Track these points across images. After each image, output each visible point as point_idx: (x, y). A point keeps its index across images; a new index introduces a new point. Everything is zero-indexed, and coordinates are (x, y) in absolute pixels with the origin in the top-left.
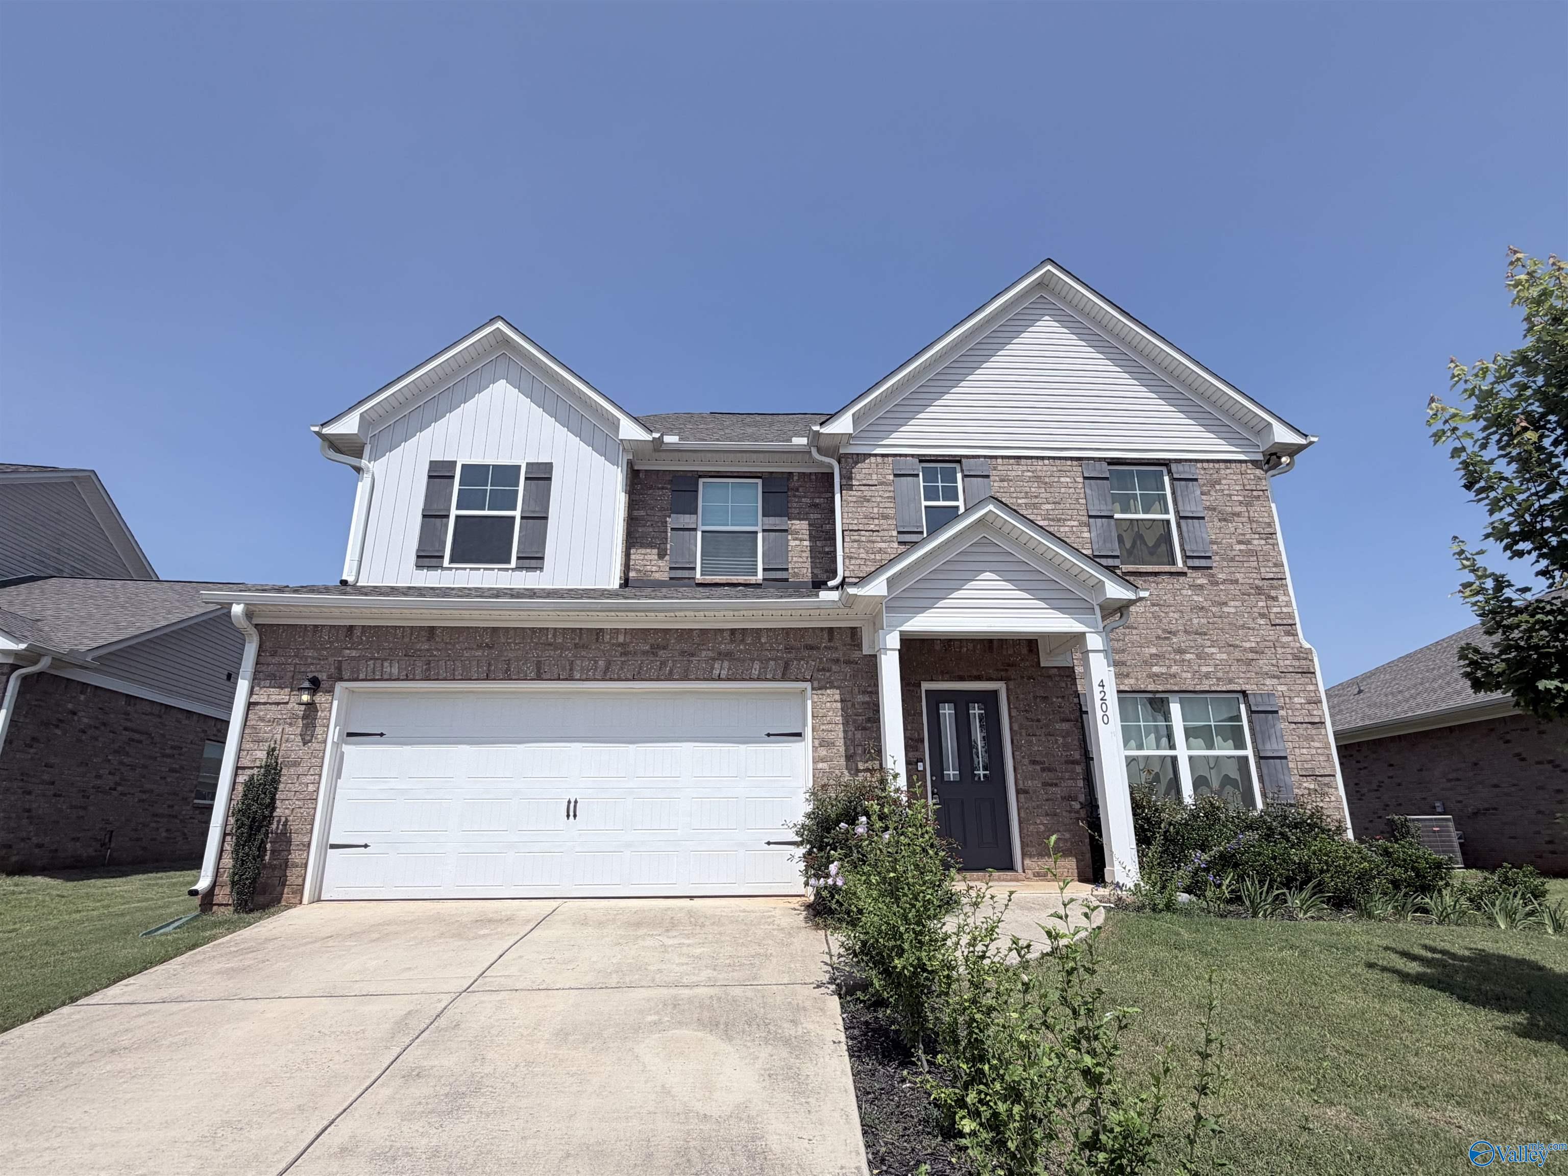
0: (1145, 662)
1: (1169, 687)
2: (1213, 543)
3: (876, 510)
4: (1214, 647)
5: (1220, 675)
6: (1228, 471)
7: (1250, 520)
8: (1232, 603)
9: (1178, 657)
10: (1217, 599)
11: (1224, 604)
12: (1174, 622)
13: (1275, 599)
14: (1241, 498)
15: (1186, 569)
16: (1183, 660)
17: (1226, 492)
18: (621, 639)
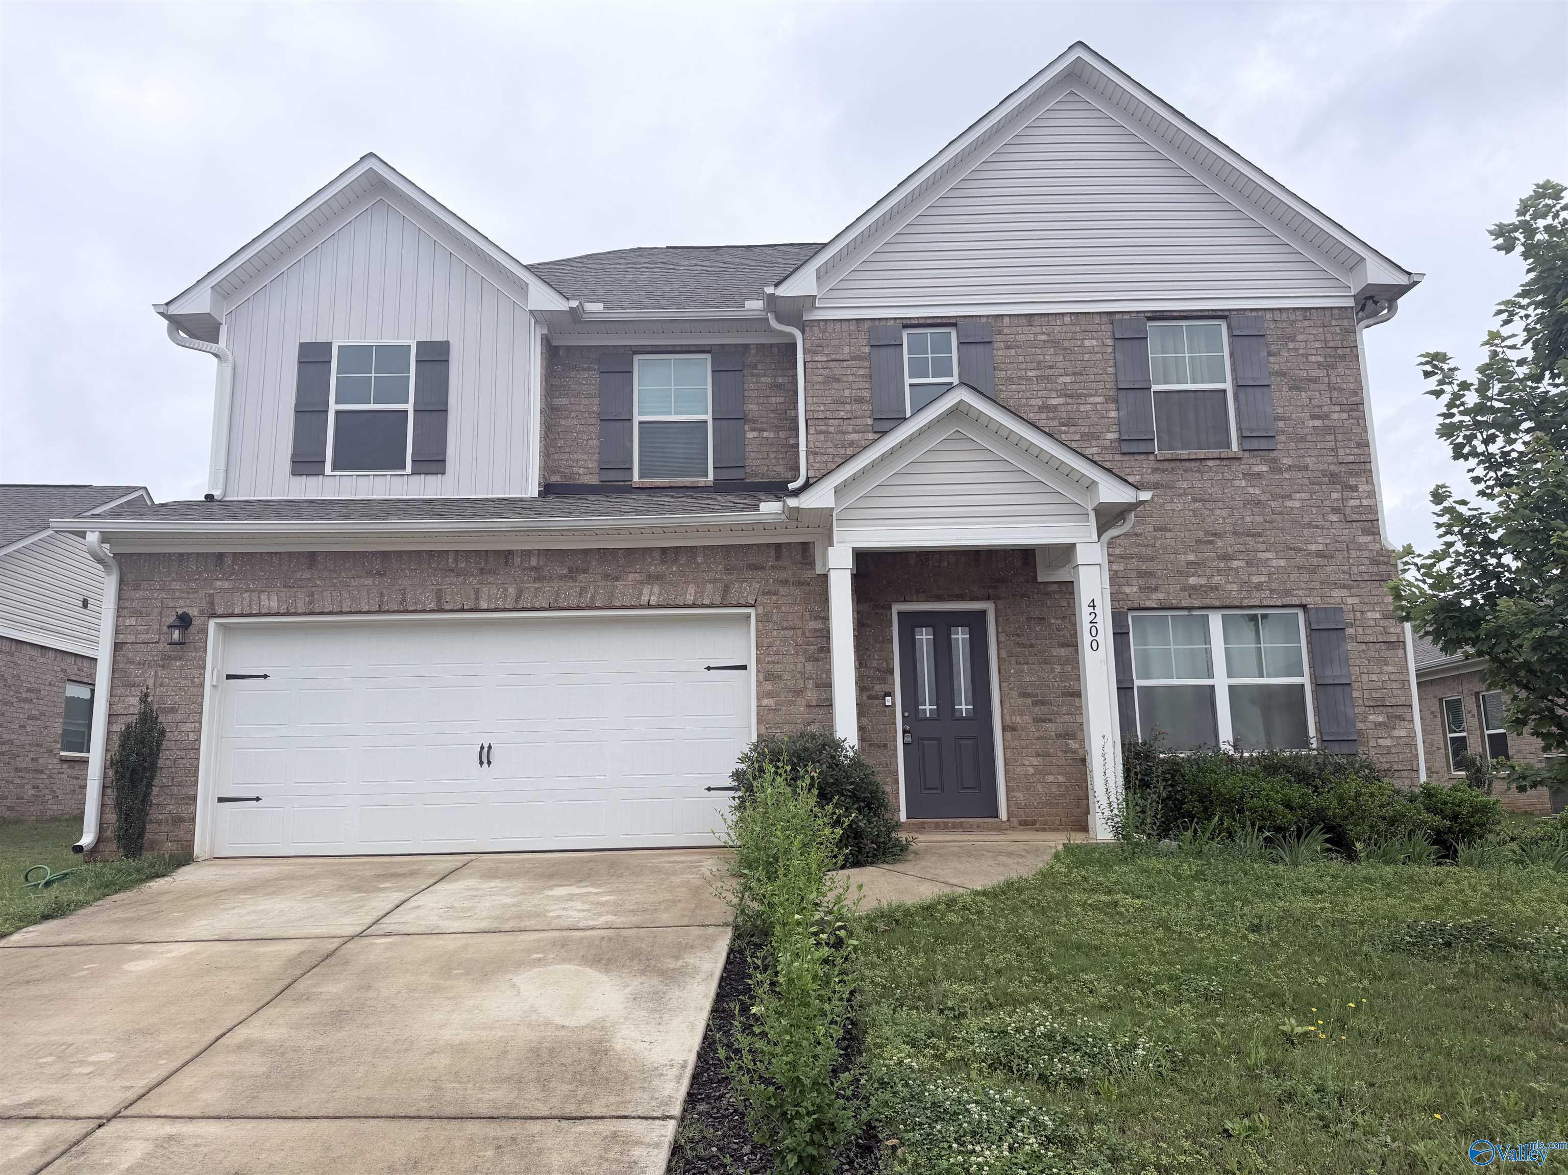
0: (1180, 573)
1: (1208, 602)
2: (1278, 418)
3: (847, 393)
4: (1269, 551)
5: (1274, 586)
6: (1307, 323)
7: (1331, 387)
8: (1298, 496)
9: (1222, 565)
10: (1278, 490)
11: (1287, 496)
12: (1221, 521)
13: (1354, 488)
14: (1320, 359)
15: (1240, 455)
16: (1230, 569)
17: (1301, 351)
18: (534, 562)
